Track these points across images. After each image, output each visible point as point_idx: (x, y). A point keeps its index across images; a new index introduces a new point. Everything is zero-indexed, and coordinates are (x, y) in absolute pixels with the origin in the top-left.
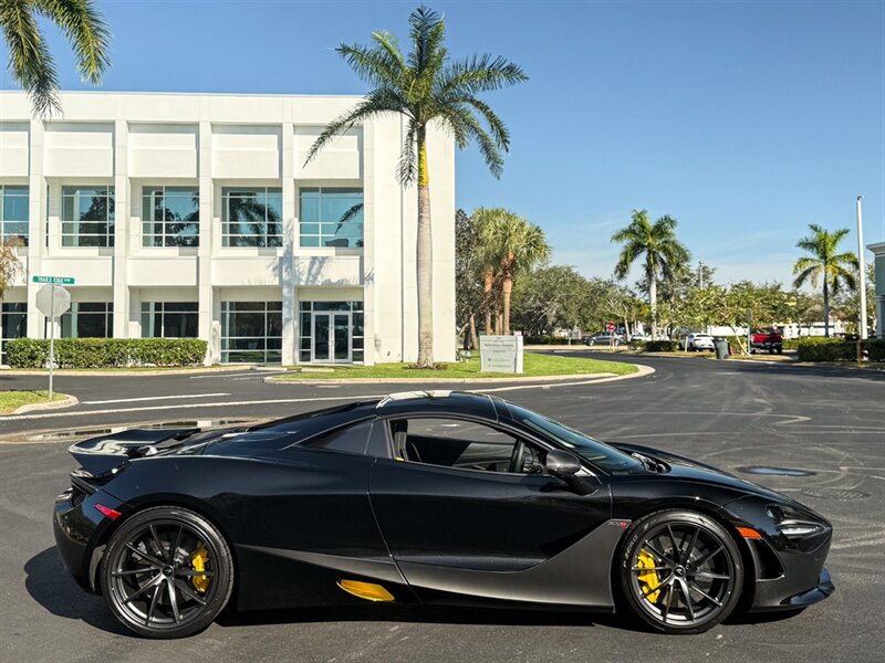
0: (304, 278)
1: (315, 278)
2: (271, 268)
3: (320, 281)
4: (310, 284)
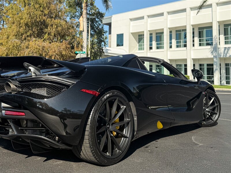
0: (222, 55)
2: (210, 52)
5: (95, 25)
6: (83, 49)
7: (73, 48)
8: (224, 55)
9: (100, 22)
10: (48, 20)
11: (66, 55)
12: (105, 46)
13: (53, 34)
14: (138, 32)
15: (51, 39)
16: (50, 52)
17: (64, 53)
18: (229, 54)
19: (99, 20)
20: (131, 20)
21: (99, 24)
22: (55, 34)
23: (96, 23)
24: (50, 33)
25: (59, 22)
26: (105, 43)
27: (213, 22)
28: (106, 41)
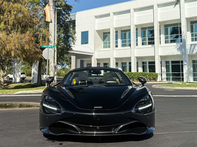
0: (189, 51)
1: (193, 51)
2: (177, 48)
3: (195, 52)
4: (191, 53)
5: (61, 19)
6: (50, 43)
7: (37, 42)
8: (190, 51)
9: (67, 16)
10: (4, 3)
11: (30, 51)
12: (73, 42)
13: (11, 23)
14: (103, 30)
15: (8, 30)
16: (7, 46)
17: (27, 47)
18: (195, 50)
19: (65, 13)
20: (96, 17)
21: (67, 17)
22: (13, 22)
23: (63, 17)
24: (7, 21)
25: (19, 7)
26: (73, 39)
27: (181, 18)
28: (74, 36)
